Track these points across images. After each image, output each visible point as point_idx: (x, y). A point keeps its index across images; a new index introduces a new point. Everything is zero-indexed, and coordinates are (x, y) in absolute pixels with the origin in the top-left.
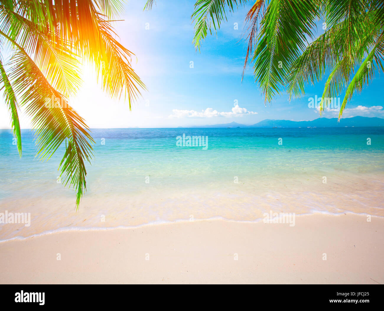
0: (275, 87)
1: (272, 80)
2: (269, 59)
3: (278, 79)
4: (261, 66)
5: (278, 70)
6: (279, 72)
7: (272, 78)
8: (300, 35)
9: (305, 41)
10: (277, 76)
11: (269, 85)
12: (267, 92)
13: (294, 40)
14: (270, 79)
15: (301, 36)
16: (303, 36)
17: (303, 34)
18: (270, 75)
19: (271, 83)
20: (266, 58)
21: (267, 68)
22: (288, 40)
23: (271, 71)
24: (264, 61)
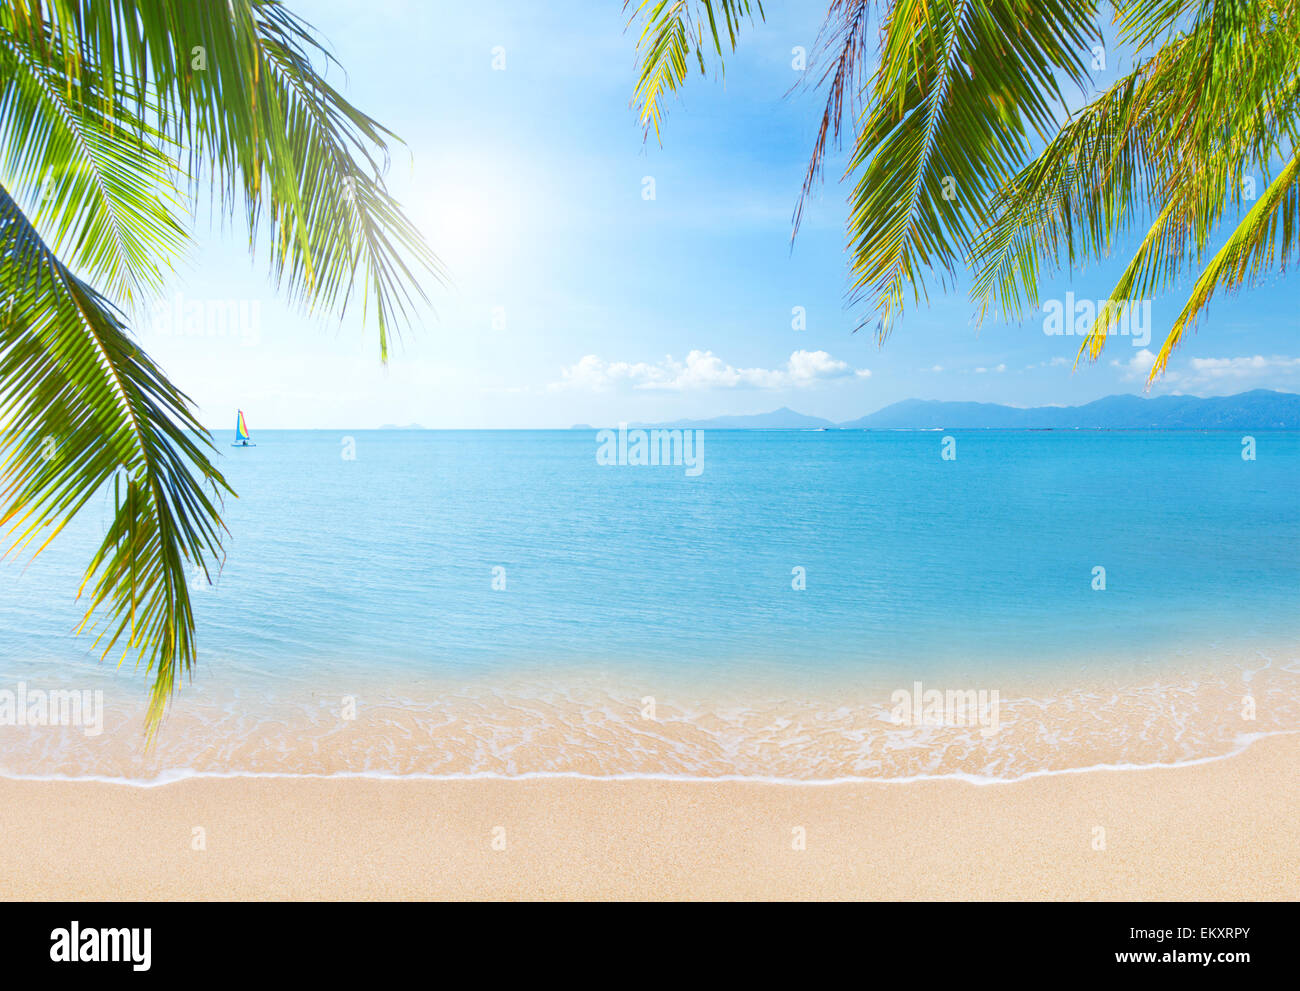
2: (913, 167)
4: (878, 192)
8: (1036, 73)
13: (1013, 92)
15: (1040, 79)
16: (1049, 80)
17: (1049, 72)
21: (900, 203)
22: (987, 94)
23: (913, 212)
24: (891, 175)
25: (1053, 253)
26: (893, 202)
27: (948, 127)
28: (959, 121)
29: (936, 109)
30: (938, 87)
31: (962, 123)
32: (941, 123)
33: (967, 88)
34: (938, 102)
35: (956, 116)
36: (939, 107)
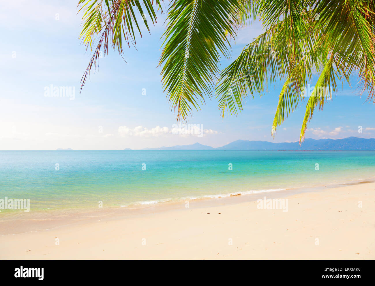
0: (191, 100)
1: (186, 89)
2: (183, 62)
3: (194, 88)
4: (171, 71)
5: (194, 77)
6: (195, 79)
7: (187, 87)
8: (219, 32)
9: (225, 40)
10: (193, 85)
11: (182, 95)
12: (181, 106)
13: (212, 38)
14: (185, 89)
15: (220, 34)
16: (223, 34)
17: (223, 32)
18: (184, 83)
19: (186, 94)
20: (178, 62)
21: (180, 74)
22: (204, 39)
23: (185, 78)
24: (176, 65)
25: (245, 91)
26: (178, 74)
27: (193, 49)
28: (196, 47)
29: (188, 43)
30: (188, 36)
31: (197, 47)
32: (190, 47)
33: (197, 36)
34: (189, 41)
35: (195, 45)
36: (189, 42)
